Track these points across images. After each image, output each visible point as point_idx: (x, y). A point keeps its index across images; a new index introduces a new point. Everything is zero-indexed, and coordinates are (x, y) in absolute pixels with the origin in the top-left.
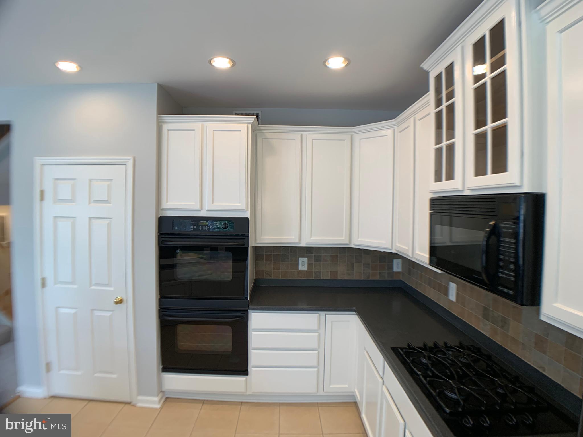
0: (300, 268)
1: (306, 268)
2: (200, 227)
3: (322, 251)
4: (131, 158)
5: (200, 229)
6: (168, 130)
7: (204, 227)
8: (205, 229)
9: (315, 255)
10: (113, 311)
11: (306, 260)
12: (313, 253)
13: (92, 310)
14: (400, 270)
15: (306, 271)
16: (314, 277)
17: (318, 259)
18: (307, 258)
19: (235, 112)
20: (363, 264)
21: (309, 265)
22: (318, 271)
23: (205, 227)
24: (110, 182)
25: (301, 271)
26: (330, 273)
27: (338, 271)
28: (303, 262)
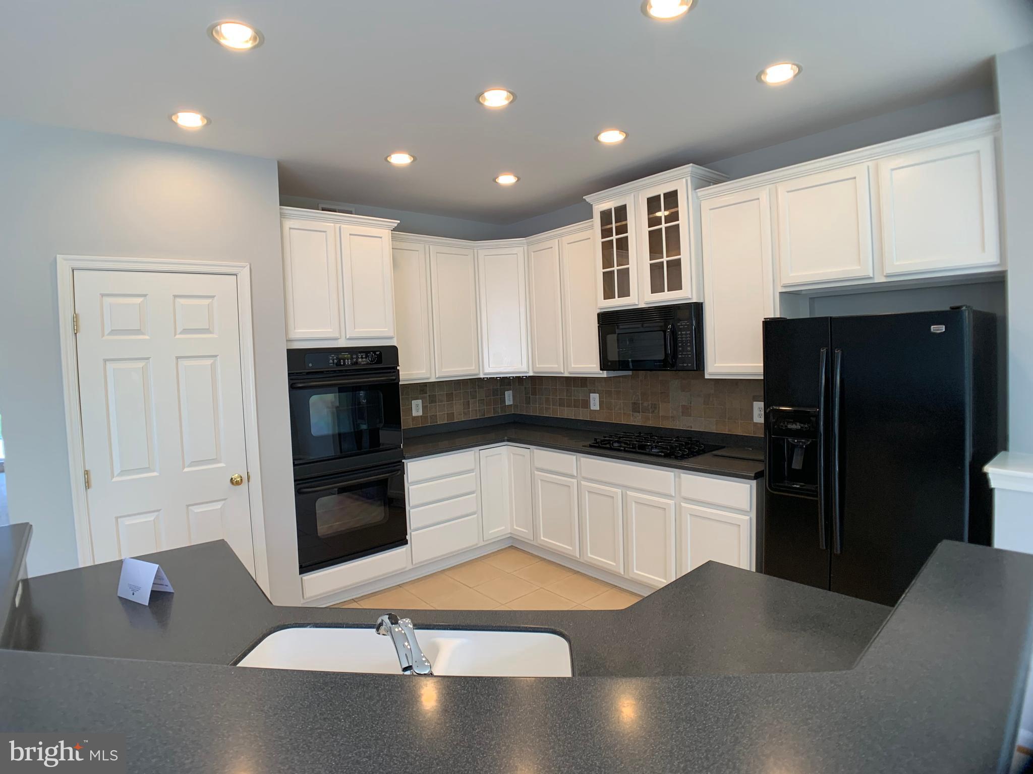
0: (415, 414)
1: (420, 413)
2: (342, 361)
3: (436, 390)
4: (247, 265)
5: (342, 364)
6: (290, 228)
7: (346, 360)
8: (348, 364)
9: (429, 395)
10: (225, 499)
11: (419, 402)
12: (426, 393)
13: (188, 506)
14: (511, 403)
15: (421, 416)
16: (431, 423)
17: (433, 400)
18: (421, 401)
19: (321, 206)
20: (479, 400)
21: (424, 408)
22: (433, 414)
23: (348, 360)
24: (211, 300)
25: (415, 417)
26: (446, 415)
27: (455, 412)
28: (417, 406)
